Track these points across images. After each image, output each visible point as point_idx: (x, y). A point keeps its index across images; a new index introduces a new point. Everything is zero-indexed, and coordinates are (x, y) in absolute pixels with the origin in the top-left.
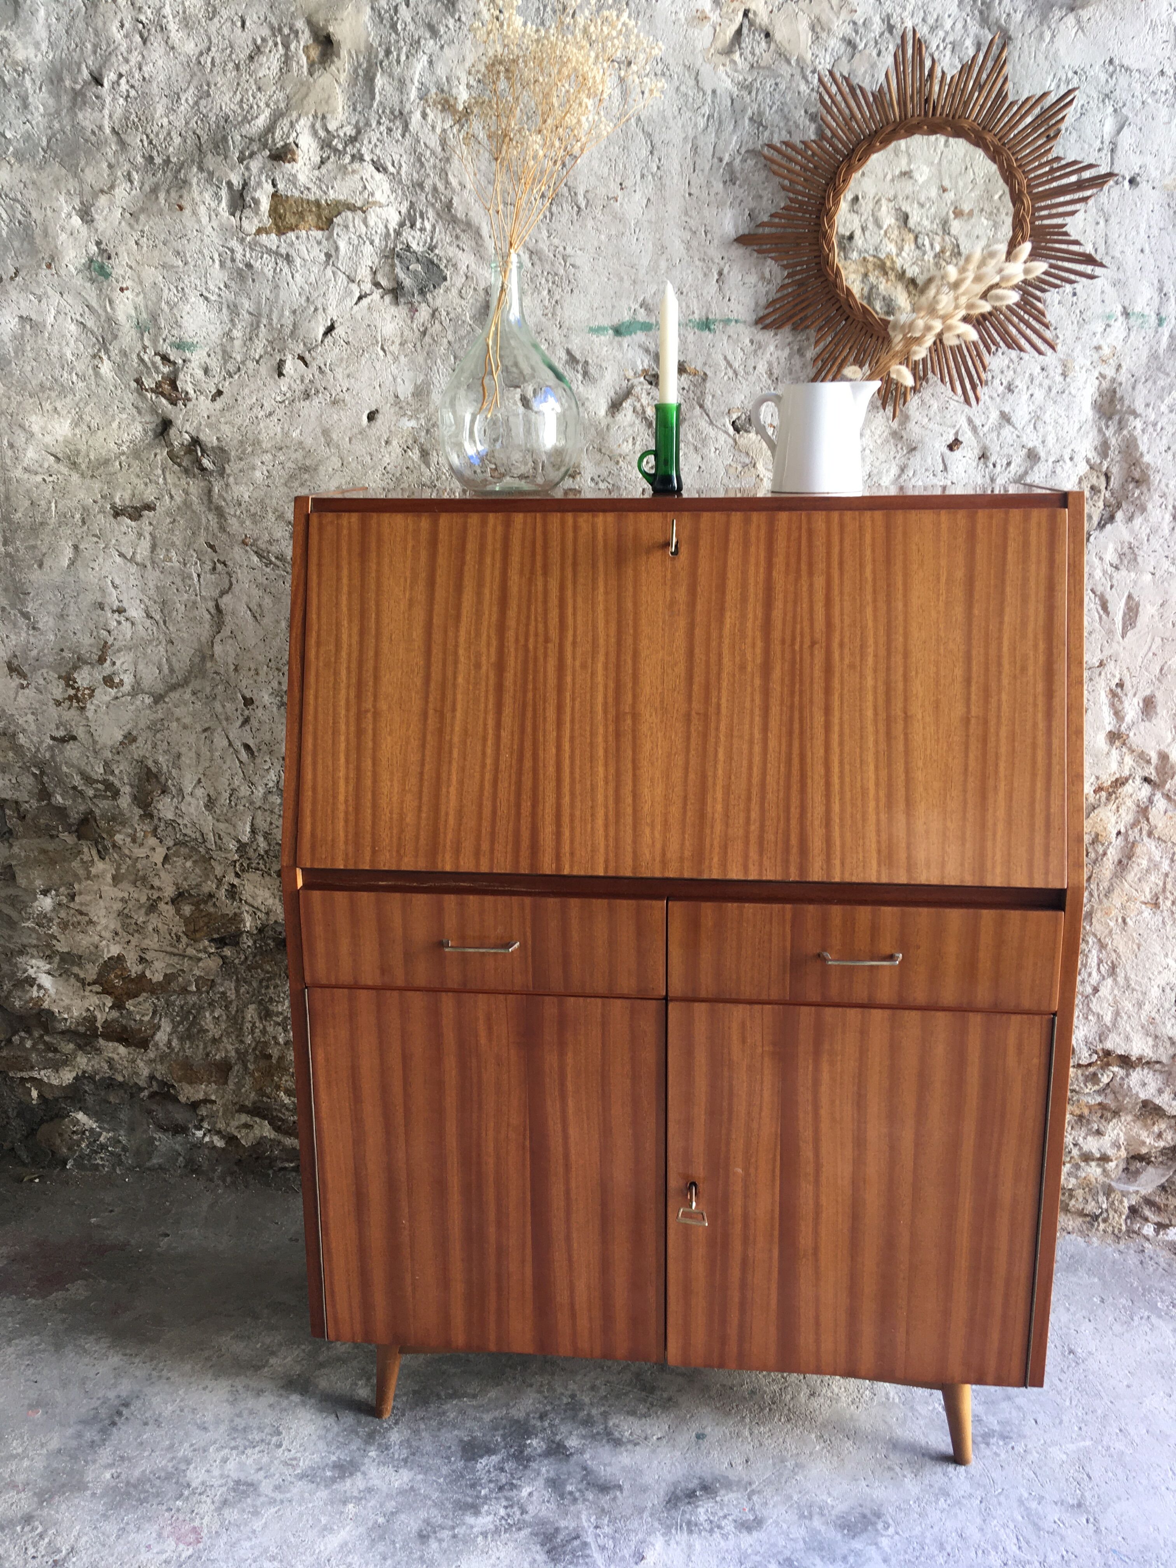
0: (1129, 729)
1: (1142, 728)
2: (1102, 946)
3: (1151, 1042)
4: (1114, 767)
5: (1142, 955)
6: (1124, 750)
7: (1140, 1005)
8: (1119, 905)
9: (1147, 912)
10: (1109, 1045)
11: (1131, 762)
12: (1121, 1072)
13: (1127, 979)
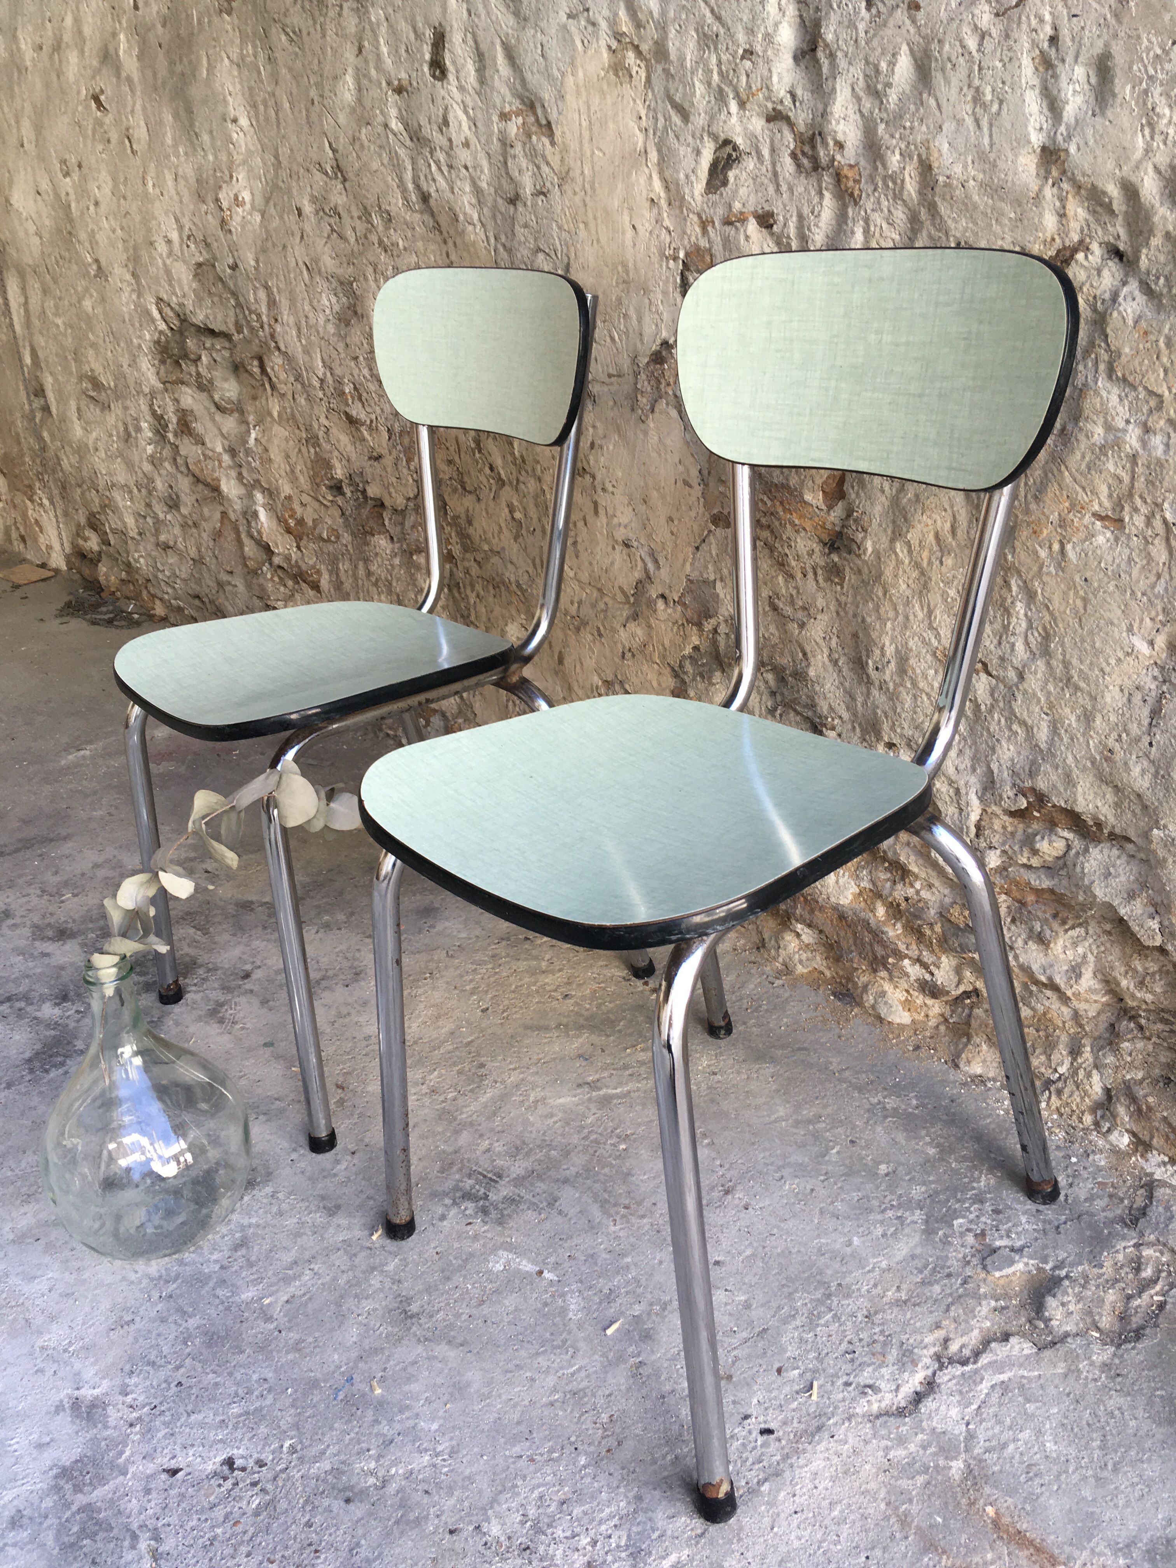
0: (1069, 138)
1: (1090, 132)
2: (1031, 596)
3: (1110, 797)
4: (1050, 222)
5: (1090, 623)
6: (1065, 186)
7: (1087, 718)
8: (1054, 517)
9: (1103, 538)
10: (1041, 784)
11: (1082, 213)
12: (1077, 844)
13: (1066, 664)
